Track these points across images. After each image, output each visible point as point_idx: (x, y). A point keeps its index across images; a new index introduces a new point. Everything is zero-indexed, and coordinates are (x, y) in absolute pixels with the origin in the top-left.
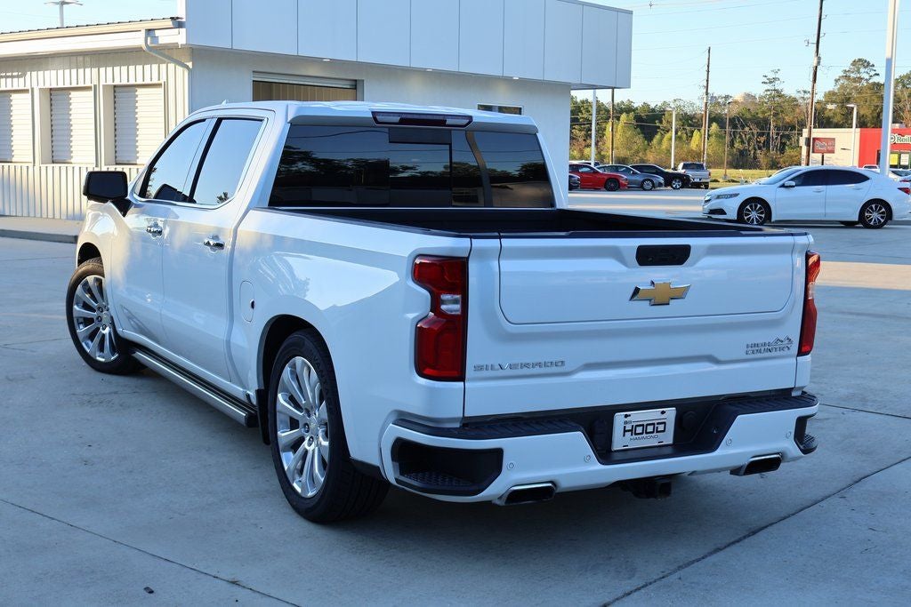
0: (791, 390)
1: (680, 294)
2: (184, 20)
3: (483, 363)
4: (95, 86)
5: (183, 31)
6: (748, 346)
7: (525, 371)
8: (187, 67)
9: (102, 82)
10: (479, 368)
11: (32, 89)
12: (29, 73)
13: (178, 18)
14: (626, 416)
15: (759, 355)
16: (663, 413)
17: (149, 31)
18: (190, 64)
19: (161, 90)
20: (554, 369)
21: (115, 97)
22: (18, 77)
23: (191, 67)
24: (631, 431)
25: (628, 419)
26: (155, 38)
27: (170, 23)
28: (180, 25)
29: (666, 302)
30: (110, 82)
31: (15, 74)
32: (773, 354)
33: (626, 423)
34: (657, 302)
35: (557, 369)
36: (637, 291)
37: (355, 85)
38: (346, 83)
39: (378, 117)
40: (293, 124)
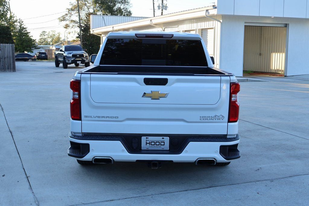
0: (226, 135)
1: (164, 96)
2: (216, 6)
3: (88, 115)
4: (196, 29)
5: (216, 10)
6: (200, 117)
7: (103, 119)
8: (220, 22)
9: (198, 28)
10: (86, 117)
11: (180, 31)
12: (179, 26)
13: (215, 6)
14: (147, 138)
15: (207, 121)
16: (163, 138)
17: (207, 10)
18: (221, 21)
19: (213, 30)
20: (114, 119)
21: (202, 33)
22: (177, 27)
23: (222, 22)
24: (149, 143)
25: (147, 139)
26: (209, 13)
27: (212, 8)
28: (216, 8)
29: (158, 98)
30: (200, 28)
31: (176, 26)
32: (214, 121)
33: (147, 140)
34: (153, 98)
35: (115, 119)
36: (145, 93)
37: (286, 26)
38: (283, 25)
39: (137, 35)
40: (108, 38)
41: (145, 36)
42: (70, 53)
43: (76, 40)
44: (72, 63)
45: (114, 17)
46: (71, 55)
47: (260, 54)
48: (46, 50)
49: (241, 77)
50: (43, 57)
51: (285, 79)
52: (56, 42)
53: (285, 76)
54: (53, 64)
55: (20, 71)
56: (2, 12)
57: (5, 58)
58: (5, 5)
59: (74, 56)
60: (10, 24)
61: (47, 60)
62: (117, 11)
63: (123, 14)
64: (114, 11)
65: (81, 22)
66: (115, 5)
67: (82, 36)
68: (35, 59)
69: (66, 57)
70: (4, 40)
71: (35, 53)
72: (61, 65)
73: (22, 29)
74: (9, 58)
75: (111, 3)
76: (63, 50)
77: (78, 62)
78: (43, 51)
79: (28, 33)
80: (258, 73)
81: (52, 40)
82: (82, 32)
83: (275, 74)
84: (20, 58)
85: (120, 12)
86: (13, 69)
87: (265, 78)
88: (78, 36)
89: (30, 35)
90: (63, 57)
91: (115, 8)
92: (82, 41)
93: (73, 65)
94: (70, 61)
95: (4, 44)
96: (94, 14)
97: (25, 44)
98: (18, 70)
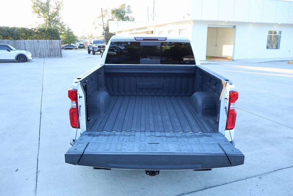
8: (192, 25)
17: (184, 17)
27: (187, 15)
30: (178, 29)
37: (234, 27)
38: (232, 26)
39: (136, 39)
40: (112, 41)
41: (142, 39)
42: (97, 45)
43: (101, 36)
44: (98, 51)
45: (124, 22)
46: (97, 46)
47: (216, 46)
48: (84, 42)
49: (205, 61)
50: (82, 47)
51: (233, 62)
52: (91, 37)
53: (233, 60)
54: (87, 52)
55: (65, 57)
56: (57, 20)
57: (55, 49)
58: (59, 15)
59: (99, 47)
60: (62, 27)
61: (84, 48)
62: (126, 18)
63: (130, 20)
64: (124, 18)
65: (104, 25)
66: (125, 14)
67: (105, 34)
68: (77, 48)
69: (94, 47)
70: (54, 37)
71: (77, 45)
72: (91, 52)
73: (69, 30)
74: (58, 49)
75: (123, 13)
76: (93, 43)
77: (102, 51)
78: (82, 43)
79: (73, 32)
80: (214, 58)
81: (88, 36)
82: (105, 31)
83: (225, 58)
84: (68, 48)
85: (128, 18)
86: (61, 56)
87: (220, 62)
88: (103, 34)
89: (74, 33)
90: (92, 48)
91: (125, 16)
92: (105, 37)
93: (99, 52)
94: (97, 50)
95: (54, 40)
96: (112, 20)
97: (71, 39)
98: (64, 56)
